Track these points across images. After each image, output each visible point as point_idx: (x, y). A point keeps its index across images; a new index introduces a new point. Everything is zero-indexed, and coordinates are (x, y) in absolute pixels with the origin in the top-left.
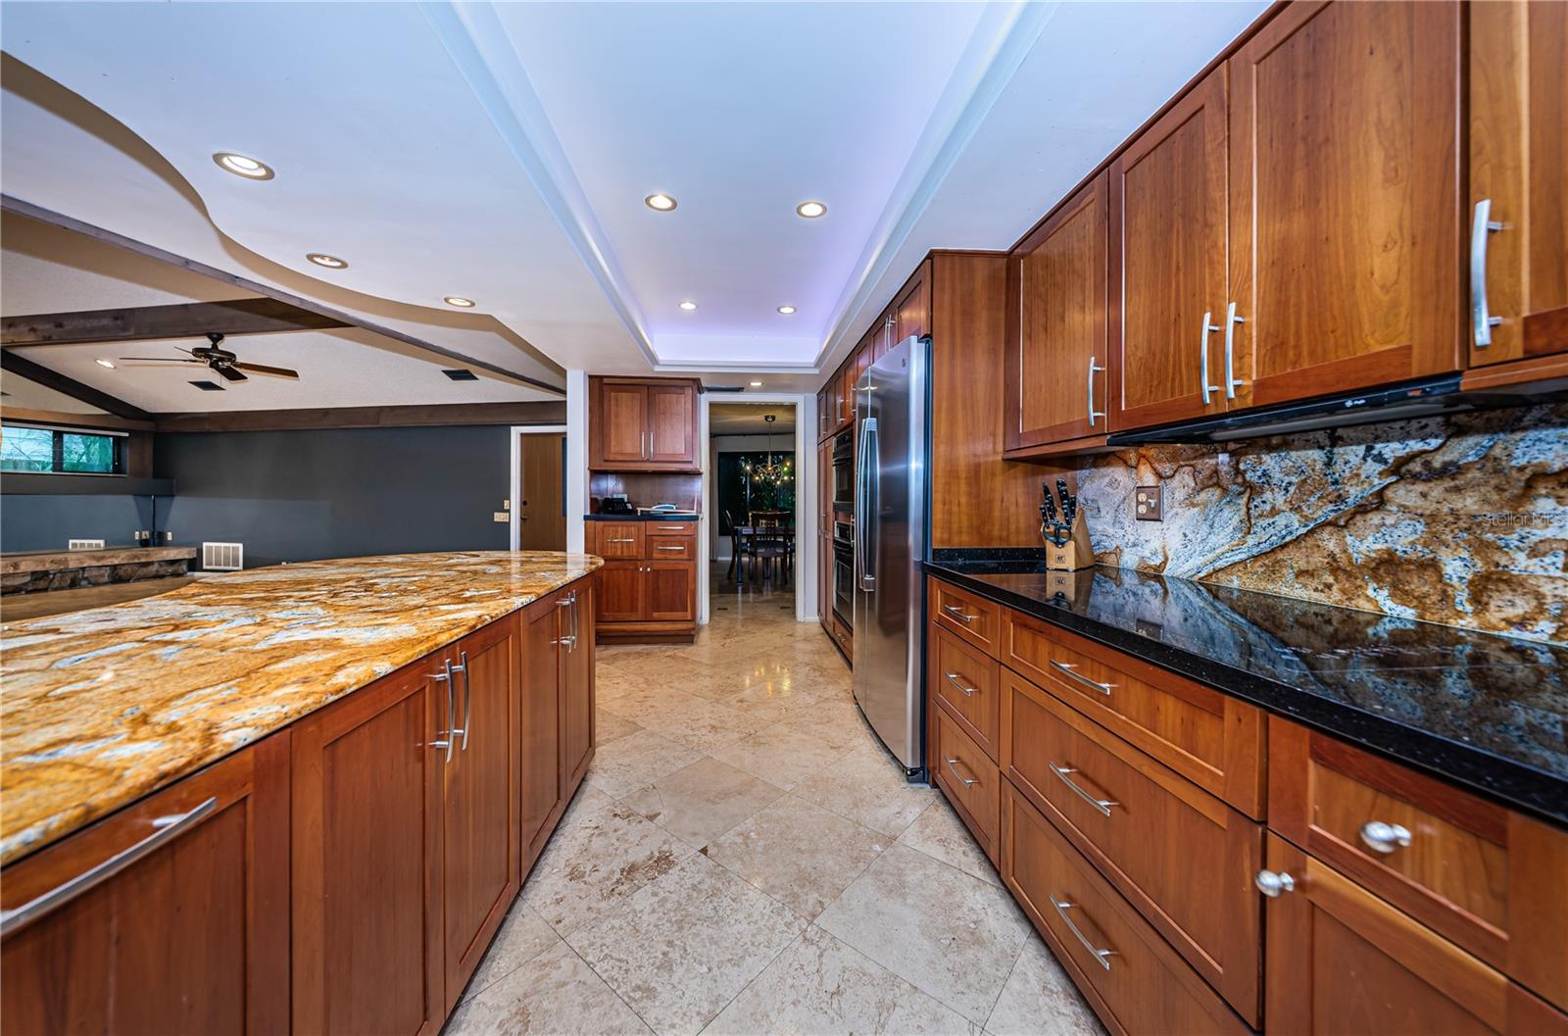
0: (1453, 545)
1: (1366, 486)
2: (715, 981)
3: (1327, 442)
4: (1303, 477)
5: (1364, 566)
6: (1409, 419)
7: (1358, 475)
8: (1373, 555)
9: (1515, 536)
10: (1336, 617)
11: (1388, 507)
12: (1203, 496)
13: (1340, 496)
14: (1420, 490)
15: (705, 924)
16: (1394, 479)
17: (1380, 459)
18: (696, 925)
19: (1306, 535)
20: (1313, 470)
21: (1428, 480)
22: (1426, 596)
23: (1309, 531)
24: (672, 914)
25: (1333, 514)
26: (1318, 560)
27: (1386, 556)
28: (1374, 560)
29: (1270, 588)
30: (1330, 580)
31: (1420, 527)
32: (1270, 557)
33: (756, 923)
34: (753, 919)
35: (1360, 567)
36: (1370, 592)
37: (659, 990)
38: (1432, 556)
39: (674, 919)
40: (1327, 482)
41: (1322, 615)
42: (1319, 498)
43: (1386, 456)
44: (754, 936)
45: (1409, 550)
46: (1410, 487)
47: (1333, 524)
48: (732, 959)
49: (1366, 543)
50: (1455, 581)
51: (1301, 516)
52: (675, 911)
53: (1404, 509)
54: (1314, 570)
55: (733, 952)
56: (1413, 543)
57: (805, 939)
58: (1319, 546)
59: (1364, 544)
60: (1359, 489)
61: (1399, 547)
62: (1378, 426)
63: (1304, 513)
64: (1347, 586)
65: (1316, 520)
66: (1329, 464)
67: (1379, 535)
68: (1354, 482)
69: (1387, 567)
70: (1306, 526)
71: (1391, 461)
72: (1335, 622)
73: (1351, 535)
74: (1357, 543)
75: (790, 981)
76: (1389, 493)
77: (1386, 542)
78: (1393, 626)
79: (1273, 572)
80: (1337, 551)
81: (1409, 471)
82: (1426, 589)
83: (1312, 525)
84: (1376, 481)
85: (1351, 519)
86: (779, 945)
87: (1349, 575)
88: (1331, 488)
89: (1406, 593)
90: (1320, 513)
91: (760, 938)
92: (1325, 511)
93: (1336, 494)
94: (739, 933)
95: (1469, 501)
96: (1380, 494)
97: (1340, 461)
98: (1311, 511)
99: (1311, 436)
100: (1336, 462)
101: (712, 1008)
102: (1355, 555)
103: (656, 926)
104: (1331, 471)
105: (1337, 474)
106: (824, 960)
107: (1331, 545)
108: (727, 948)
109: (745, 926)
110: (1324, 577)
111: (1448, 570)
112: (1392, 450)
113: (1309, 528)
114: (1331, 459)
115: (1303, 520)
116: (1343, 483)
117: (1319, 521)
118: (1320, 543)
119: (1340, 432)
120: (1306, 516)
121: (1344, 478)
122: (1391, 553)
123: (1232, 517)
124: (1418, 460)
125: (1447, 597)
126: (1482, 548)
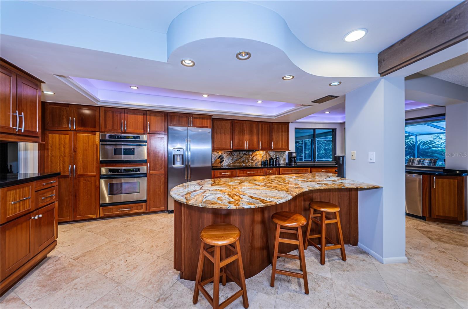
12: (228, 156)
26: (239, 161)
29: (235, 165)
32: (235, 162)
59: (242, 160)
69: (243, 162)
79: (235, 163)
85: (241, 158)
92: (239, 158)
122: (244, 160)
123: (231, 158)
125: (246, 163)
126: (248, 159)
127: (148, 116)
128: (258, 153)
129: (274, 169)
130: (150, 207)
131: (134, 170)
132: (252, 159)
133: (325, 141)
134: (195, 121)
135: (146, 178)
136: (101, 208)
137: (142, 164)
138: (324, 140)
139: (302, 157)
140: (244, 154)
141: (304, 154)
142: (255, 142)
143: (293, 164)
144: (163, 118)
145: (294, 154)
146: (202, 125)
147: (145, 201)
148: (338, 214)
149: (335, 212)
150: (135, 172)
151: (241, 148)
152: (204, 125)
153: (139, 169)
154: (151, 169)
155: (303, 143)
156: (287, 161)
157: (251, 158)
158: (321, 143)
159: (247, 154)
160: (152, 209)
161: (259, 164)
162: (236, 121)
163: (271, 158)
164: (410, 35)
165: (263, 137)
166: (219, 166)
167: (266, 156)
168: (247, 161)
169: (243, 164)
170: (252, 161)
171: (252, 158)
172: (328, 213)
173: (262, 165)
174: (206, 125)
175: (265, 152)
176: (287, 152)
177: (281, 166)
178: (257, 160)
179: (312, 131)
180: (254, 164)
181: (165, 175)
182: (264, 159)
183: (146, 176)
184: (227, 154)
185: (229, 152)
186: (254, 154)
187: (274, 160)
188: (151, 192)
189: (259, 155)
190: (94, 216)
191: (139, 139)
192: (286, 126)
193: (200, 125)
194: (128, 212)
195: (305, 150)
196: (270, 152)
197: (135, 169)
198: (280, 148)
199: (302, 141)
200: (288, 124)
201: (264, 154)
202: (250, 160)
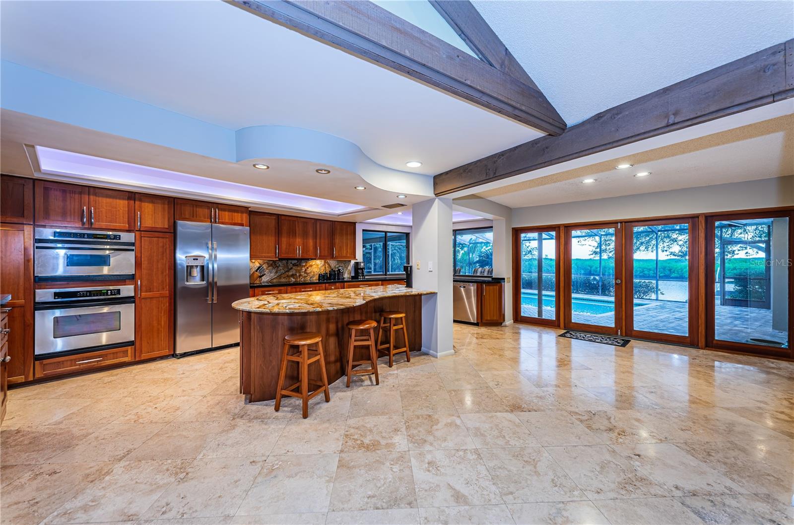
1: (290, 267)
12: (270, 268)
14: (296, 267)
17: (292, 263)
26: (286, 276)
29: (280, 280)
30: (287, 278)
31: (296, 271)
32: (280, 277)
53: (294, 269)
59: (291, 273)
61: (294, 273)
69: (293, 276)
70: (284, 271)
76: (293, 267)
79: (280, 278)
87: (289, 277)
92: (286, 270)
107: (287, 274)
123: (274, 271)
125: (297, 277)
126: (300, 272)
127: (136, 202)
128: (314, 263)
129: (337, 284)
130: (141, 351)
131: (109, 292)
132: (305, 272)
133: (401, 247)
134: (221, 213)
135: (134, 304)
136: (37, 363)
137: (125, 282)
138: (400, 244)
139: (371, 269)
140: (294, 265)
141: (373, 265)
142: (311, 248)
143: (361, 278)
144: (166, 206)
145: (362, 264)
146: (234, 222)
147: (131, 343)
148: (404, 319)
149: (401, 318)
150: (111, 295)
151: (291, 256)
152: (236, 222)
153: (119, 291)
154: (144, 289)
155: (372, 248)
156: (353, 275)
157: (304, 270)
158: (396, 248)
159: (297, 265)
160: (144, 356)
161: (315, 279)
162: (283, 218)
163: (332, 270)
164: (450, 171)
165: (322, 241)
166: (258, 282)
167: (325, 268)
168: (298, 275)
169: (292, 279)
170: (306, 275)
171: (306, 270)
172: (396, 319)
173: (319, 279)
174: (240, 222)
175: (323, 261)
176: (353, 262)
177: (345, 280)
178: (312, 273)
179: (384, 233)
180: (309, 279)
181: (170, 299)
182: (323, 272)
183: (134, 302)
184: (268, 264)
185: (271, 262)
186: (308, 265)
187: (336, 272)
188: (143, 328)
189: (315, 266)
190: (21, 379)
191: (120, 239)
192: (352, 227)
193: (231, 222)
194: (97, 364)
195: (374, 259)
196: (331, 261)
197: (111, 290)
198: (344, 257)
199: (371, 246)
200: (354, 224)
201: (322, 265)
202: (303, 274)
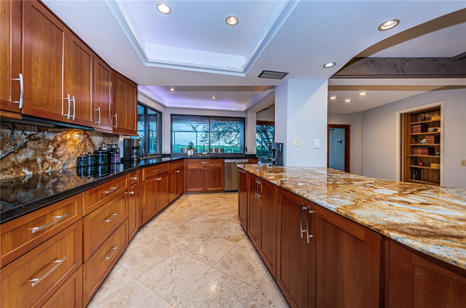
0: (39, 155)
1: (22, 141)
2: (206, 282)
3: (12, 127)
4: (4, 137)
5: (22, 163)
6: (32, 125)
7: (20, 138)
8: (24, 160)
9: (47, 152)
10: (14, 181)
11: (27, 147)
13: (15, 144)
14: (33, 143)
15: (212, 299)
16: (28, 140)
17: (25, 134)
18: (215, 299)
19: (5, 157)
20: (7, 135)
21: (35, 141)
22: (34, 168)
23: (6, 155)
24: (225, 302)
25: (13, 149)
26: (9, 164)
27: (27, 160)
28: (24, 161)
30: (13, 170)
31: (33, 152)
33: (193, 302)
34: (194, 303)
35: (21, 164)
36: (23, 170)
37: (221, 278)
38: (35, 158)
39: (223, 300)
40: (12, 140)
41: (10, 182)
42: (9, 144)
43: (27, 134)
44: (194, 297)
45: (31, 157)
46: (32, 142)
47: (13, 152)
48: (201, 288)
49: (22, 157)
50: (39, 163)
51: (3, 151)
52: (224, 304)
53: (30, 147)
54: (8, 168)
55: (201, 290)
56: (32, 156)
57: (176, 298)
58: (9, 160)
59: (21, 158)
60: (20, 142)
61: (29, 157)
62: (25, 125)
63: (4, 149)
64: (17, 170)
65: (8, 151)
66: (12, 134)
67: (25, 155)
68: (19, 140)
69: (27, 163)
70: (5, 154)
71: (28, 135)
72: (14, 182)
73: (18, 155)
74: (20, 157)
75: (184, 284)
76: (27, 143)
77: (27, 156)
78: (28, 177)
80: (15, 160)
81: (31, 138)
82: (34, 166)
83: (7, 153)
84: (25, 140)
85: (18, 151)
86: (185, 295)
87: (18, 167)
88: (13, 142)
89: (31, 168)
90: (9, 149)
91: (192, 296)
92: (11, 149)
93: (14, 143)
94: (199, 297)
95: (41, 146)
96: (25, 143)
97: (15, 134)
98: (6, 149)
99: (6, 124)
100: (14, 134)
101: (206, 276)
102: (20, 161)
103: (229, 297)
104: (13, 136)
105: (15, 137)
106: (172, 291)
107: (13, 159)
108: (203, 292)
109: (197, 300)
110: (11, 170)
111: (38, 161)
112: (28, 133)
113: (6, 154)
114: (13, 132)
115: (4, 152)
116: (16, 140)
117: (9, 152)
118: (9, 159)
119: (15, 125)
120: (5, 150)
121: (16, 139)
122: (28, 159)
124: (33, 136)
125: (38, 167)
126: (43, 155)
128: (69, 137)
132: (54, 154)
156: (122, 156)
157: (51, 151)
159: (37, 139)
161: (71, 166)
167: (86, 146)
170: (56, 160)
171: (55, 150)
173: (79, 167)
175: (82, 134)
176: (121, 139)
178: (67, 157)
179: (144, 108)
180: (60, 167)
182: (81, 154)
186: (59, 140)
189: (69, 143)
196: (93, 136)
198: (125, 129)
200: (136, 86)
201: (81, 141)
202: (49, 157)
